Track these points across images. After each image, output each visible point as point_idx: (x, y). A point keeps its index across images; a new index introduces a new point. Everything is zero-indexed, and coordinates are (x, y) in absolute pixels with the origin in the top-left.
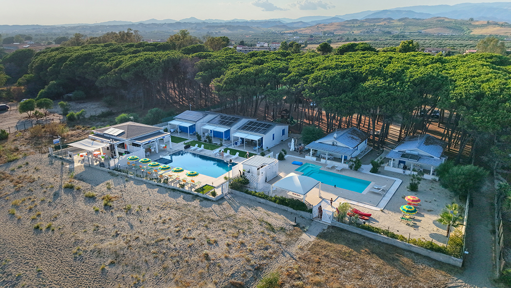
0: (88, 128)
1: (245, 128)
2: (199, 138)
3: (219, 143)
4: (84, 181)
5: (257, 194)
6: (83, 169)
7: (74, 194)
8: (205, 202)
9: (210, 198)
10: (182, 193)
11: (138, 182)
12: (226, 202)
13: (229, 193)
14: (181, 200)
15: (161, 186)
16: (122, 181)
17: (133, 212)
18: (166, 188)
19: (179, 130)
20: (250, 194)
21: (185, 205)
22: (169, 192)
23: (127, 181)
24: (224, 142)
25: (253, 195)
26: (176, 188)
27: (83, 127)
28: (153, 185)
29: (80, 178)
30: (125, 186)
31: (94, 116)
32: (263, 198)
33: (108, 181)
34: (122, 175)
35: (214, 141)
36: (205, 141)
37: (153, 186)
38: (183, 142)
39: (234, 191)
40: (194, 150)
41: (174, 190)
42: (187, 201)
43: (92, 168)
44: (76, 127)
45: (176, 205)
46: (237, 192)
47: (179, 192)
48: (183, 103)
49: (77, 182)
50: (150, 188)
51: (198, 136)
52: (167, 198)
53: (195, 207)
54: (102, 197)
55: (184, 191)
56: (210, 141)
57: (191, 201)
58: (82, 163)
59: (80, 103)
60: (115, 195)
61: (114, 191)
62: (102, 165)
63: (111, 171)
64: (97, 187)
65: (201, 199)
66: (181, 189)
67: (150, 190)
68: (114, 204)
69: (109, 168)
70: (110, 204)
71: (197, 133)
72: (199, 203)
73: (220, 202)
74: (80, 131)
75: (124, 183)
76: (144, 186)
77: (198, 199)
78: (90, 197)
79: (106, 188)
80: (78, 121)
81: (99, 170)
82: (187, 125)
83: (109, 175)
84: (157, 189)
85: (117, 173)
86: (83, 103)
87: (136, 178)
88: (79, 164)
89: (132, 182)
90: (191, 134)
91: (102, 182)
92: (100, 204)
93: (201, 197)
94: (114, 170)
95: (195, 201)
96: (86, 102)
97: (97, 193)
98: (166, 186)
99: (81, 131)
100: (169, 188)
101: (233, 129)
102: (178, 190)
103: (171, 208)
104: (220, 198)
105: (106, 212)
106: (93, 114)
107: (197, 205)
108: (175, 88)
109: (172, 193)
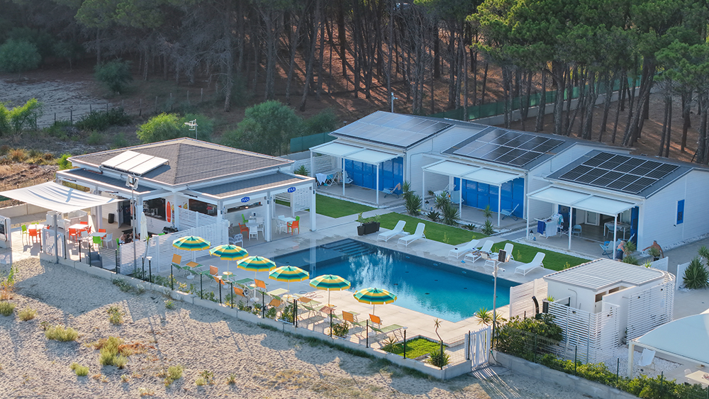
0: (48, 158)
1: (576, 174)
2: (413, 205)
3: (479, 224)
4: (42, 300)
5: (582, 369)
6: (39, 269)
7: (17, 329)
8: (409, 380)
9: (424, 371)
10: (337, 352)
11: (204, 314)
12: (476, 385)
13: (490, 365)
14: (333, 368)
15: (275, 330)
16: (154, 307)
17: (187, 386)
18: (288, 334)
19: (345, 179)
20: (560, 367)
21: (345, 382)
22: (298, 347)
23: (169, 308)
24: (497, 224)
25: (568, 372)
26: (322, 338)
27: (33, 155)
28: (250, 325)
29: (32, 291)
30: (163, 321)
31: (66, 125)
32: (601, 381)
33: (114, 306)
34: (154, 291)
35: (463, 218)
36: (433, 216)
37: (251, 327)
38: (356, 216)
39: (507, 358)
40: (392, 240)
41: (314, 341)
42: (353, 373)
43: (64, 266)
44: (12, 153)
45: (318, 379)
46: (518, 362)
47: (328, 348)
48: (368, 96)
49: (22, 300)
50: (241, 332)
51: (409, 196)
52: (290, 359)
53: (375, 390)
54: (97, 343)
55: (346, 345)
56: (450, 216)
57: (363, 374)
58: (33, 252)
59: (20, 82)
60: (135, 341)
61: (131, 330)
62: (94, 259)
63: (122, 277)
64: (82, 318)
65: (398, 371)
66: (336, 339)
67: (239, 336)
68: (132, 363)
69: (117, 270)
70: (119, 360)
71: (407, 188)
72: (390, 381)
73: (457, 384)
74: (23, 167)
75: (160, 312)
76: (222, 326)
77: (388, 371)
78: (62, 341)
79: (107, 322)
80: (17, 139)
81: (84, 273)
82: (374, 158)
83: (116, 289)
84: (261, 336)
85: (140, 284)
86: (31, 82)
87: (198, 301)
88: (27, 255)
89: (185, 312)
90: (386, 191)
91: (96, 306)
92: (91, 361)
93: (397, 366)
94: (130, 275)
95: (377, 376)
96: (40, 81)
97: (80, 333)
98: (290, 328)
99: (26, 167)
100: (299, 337)
101: (534, 175)
102: (326, 343)
103: (301, 386)
104: (458, 373)
105: (107, 380)
106: (64, 117)
107: (381, 385)
108: (343, 44)
109: (307, 349)
